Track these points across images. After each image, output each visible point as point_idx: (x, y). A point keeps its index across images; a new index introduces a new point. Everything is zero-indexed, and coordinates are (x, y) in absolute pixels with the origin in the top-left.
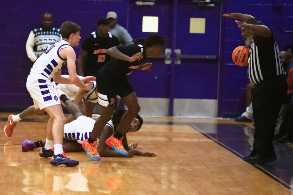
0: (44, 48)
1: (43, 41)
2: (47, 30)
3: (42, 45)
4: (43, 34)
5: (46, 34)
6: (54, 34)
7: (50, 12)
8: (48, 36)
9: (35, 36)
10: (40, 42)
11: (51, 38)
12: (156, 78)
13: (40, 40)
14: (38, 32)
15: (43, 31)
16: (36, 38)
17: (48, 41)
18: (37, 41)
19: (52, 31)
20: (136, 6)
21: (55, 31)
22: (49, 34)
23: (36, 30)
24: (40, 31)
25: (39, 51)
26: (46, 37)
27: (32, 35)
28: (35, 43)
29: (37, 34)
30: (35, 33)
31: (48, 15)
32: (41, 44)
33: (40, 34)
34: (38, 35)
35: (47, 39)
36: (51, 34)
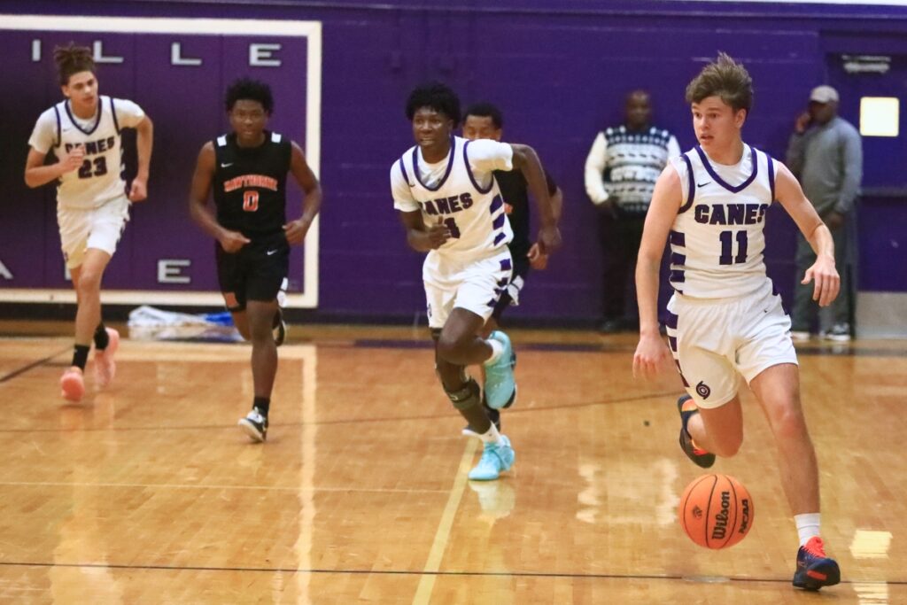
0: (629, 175)
1: (627, 159)
2: (638, 131)
3: (625, 168)
4: (628, 142)
5: (634, 142)
6: (654, 143)
7: (646, 89)
8: (638, 147)
9: (609, 145)
10: (618, 160)
11: (644, 153)
12: (895, 244)
13: (621, 155)
14: (614, 135)
15: (628, 134)
16: (612, 149)
17: (638, 159)
18: (613, 158)
19: (648, 134)
20: (845, 73)
21: (656, 136)
22: (641, 142)
23: (610, 131)
24: (620, 134)
25: (617, 182)
26: (633, 149)
27: (600, 142)
28: (607, 163)
29: (612, 140)
30: (607, 137)
31: (640, 97)
32: (621, 165)
33: (621, 142)
34: (616, 143)
35: (636, 153)
36: (647, 143)
